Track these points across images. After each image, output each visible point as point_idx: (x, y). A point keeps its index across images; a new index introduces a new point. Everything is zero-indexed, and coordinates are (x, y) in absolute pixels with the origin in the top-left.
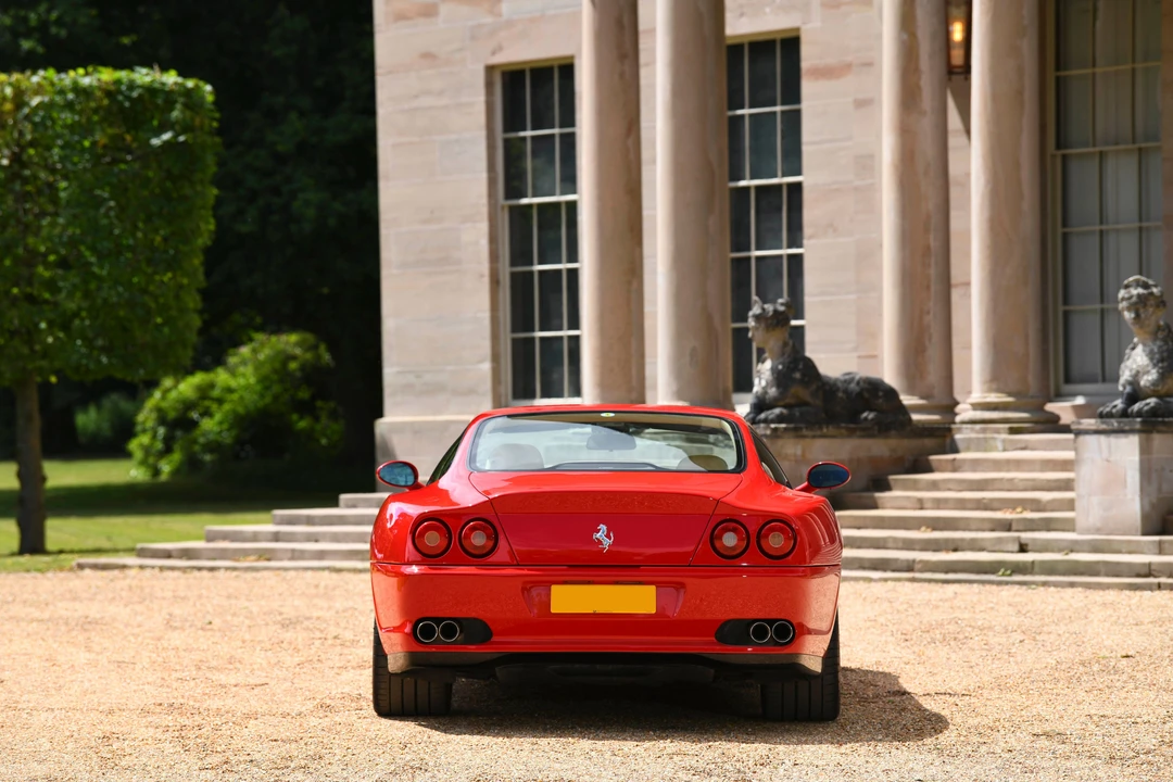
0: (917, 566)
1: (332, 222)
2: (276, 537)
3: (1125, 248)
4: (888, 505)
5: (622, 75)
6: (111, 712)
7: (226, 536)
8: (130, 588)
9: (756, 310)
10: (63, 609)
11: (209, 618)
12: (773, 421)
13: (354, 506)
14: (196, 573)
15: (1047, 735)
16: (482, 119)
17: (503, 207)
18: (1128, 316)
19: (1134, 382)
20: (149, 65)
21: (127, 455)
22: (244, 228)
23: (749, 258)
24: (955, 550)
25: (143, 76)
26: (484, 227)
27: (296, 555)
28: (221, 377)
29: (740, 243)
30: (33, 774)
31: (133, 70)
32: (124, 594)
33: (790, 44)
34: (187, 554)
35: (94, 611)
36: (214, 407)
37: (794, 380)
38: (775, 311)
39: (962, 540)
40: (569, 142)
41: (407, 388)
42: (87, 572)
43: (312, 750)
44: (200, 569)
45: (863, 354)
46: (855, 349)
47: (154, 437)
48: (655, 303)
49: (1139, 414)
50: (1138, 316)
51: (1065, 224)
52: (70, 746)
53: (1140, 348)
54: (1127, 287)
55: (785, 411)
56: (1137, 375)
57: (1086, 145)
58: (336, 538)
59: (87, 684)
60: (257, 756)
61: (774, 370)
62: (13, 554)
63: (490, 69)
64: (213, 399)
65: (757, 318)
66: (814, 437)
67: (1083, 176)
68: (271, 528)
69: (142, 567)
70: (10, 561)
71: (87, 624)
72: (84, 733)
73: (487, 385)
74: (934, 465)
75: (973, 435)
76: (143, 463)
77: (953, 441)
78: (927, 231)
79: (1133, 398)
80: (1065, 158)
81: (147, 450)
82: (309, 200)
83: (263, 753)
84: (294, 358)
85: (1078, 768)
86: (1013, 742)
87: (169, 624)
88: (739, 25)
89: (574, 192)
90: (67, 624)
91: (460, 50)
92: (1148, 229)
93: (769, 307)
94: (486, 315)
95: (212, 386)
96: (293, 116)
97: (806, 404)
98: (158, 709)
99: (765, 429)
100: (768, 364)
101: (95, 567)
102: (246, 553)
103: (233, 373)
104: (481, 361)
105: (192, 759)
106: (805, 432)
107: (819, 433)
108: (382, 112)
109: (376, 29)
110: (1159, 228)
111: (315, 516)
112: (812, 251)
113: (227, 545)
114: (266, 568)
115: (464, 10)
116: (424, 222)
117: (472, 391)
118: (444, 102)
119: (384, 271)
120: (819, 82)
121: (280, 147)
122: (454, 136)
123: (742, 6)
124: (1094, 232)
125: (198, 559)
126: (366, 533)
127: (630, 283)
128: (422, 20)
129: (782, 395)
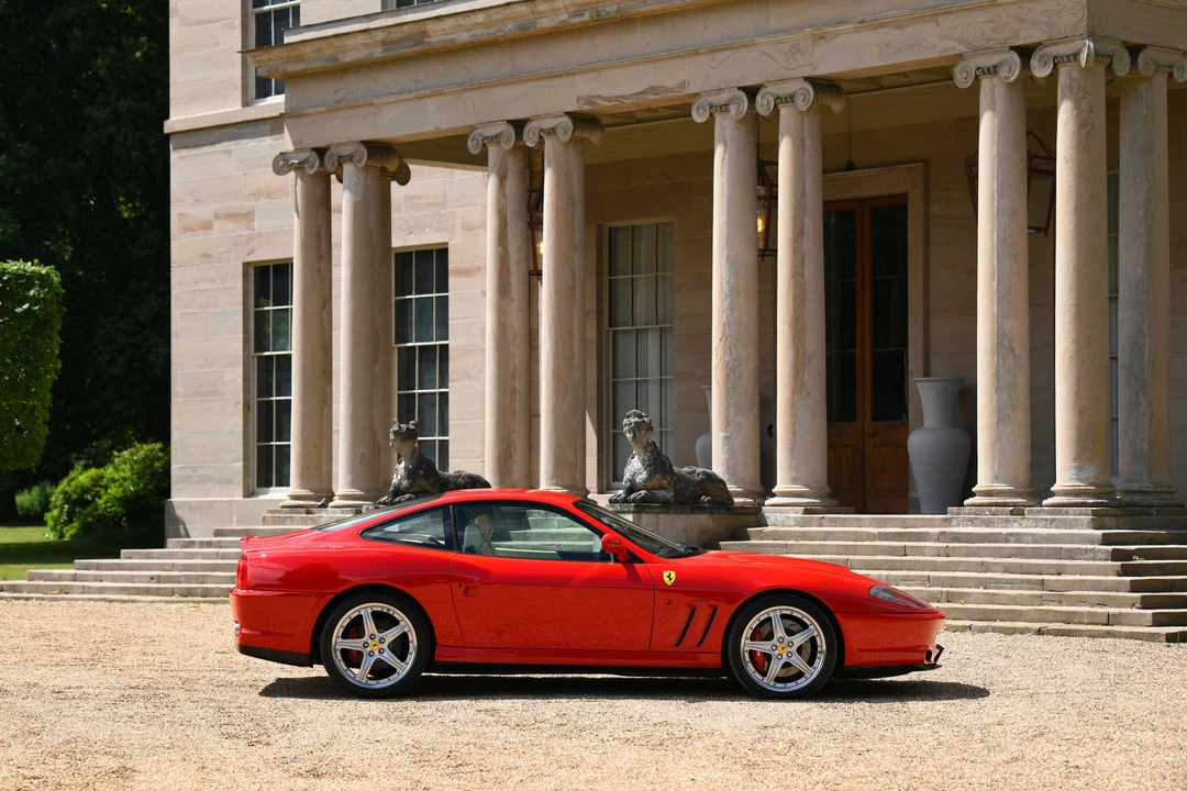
2: (75, 578)
3: (651, 393)
5: (319, 270)
7: (41, 577)
9: (395, 428)
13: (130, 558)
16: (240, 298)
17: (253, 358)
18: (629, 436)
19: (632, 481)
20: (16, 259)
21: (44, 524)
22: (115, 371)
23: (414, 394)
25: (12, 266)
26: (240, 370)
27: (84, 590)
28: (109, 471)
29: (409, 384)
31: (5, 262)
33: (442, 253)
34: (14, 588)
36: (103, 492)
37: (420, 475)
38: (408, 429)
41: (187, 479)
46: (481, 456)
47: (61, 511)
48: (338, 422)
49: (634, 501)
50: (635, 436)
51: (614, 376)
53: (636, 457)
54: (628, 417)
55: (413, 496)
56: (634, 475)
57: (628, 325)
58: (114, 579)
61: (405, 468)
63: (246, 265)
64: (101, 486)
65: (396, 433)
67: (626, 345)
68: (73, 571)
73: (240, 477)
74: (512, 536)
76: (54, 529)
77: (527, 520)
78: (514, 377)
79: (630, 490)
80: (614, 332)
81: (56, 520)
84: (158, 459)
88: (400, 240)
89: (289, 349)
91: (227, 252)
92: (665, 380)
93: (404, 426)
94: (240, 429)
95: (102, 477)
100: (403, 464)
102: (52, 588)
103: (116, 469)
104: (237, 461)
108: (173, 292)
109: (172, 237)
110: (672, 380)
111: (102, 564)
112: (454, 390)
113: (42, 583)
114: (63, 599)
115: (230, 225)
116: (201, 366)
117: (230, 481)
118: (215, 286)
119: (173, 400)
120: (459, 279)
121: (141, 317)
122: (221, 309)
123: (411, 227)
124: (631, 382)
125: (20, 592)
126: (134, 576)
127: (323, 409)
128: (202, 232)
129: (411, 485)
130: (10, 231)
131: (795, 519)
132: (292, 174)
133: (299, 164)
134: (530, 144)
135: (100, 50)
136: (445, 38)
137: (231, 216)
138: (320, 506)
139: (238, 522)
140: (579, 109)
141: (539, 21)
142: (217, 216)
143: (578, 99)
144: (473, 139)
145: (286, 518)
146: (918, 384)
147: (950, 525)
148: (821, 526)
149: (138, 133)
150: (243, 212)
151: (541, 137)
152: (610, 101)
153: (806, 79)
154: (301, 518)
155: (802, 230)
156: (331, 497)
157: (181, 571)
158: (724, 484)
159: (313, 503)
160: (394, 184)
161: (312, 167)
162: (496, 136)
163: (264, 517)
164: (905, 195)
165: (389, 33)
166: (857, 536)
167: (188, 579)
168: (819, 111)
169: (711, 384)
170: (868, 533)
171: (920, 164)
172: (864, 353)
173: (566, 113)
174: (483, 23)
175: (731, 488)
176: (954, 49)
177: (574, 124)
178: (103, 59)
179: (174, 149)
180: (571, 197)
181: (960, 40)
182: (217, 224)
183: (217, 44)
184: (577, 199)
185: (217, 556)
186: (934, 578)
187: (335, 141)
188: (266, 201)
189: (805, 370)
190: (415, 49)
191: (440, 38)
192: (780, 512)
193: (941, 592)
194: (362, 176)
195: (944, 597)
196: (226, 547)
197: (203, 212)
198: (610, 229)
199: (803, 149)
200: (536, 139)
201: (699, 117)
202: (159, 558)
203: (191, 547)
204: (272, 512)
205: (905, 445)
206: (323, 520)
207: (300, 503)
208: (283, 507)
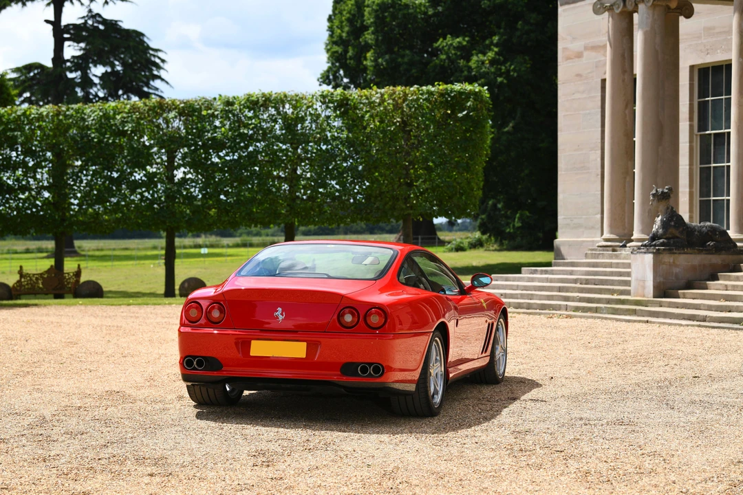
0: (708, 319)
4: (712, 288)
5: (623, 81)
9: (654, 191)
12: (658, 246)
16: (599, 103)
20: (460, 82)
23: (710, 167)
24: (730, 311)
25: (457, 87)
26: (599, 153)
31: (453, 84)
33: (729, 67)
37: (671, 226)
38: (662, 192)
39: (733, 306)
41: (568, 226)
55: (665, 241)
61: (662, 220)
63: (603, 80)
65: (654, 195)
66: (680, 253)
73: (599, 225)
91: (591, 72)
94: (599, 193)
97: (677, 237)
99: (653, 249)
100: (660, 218)
104: (597, 214)
106: (675, 251)
107: (682, 252)
108: (560, 101)
109: (559, 64)
115: (593, 54)
116: (575, 150)
117: (593, 228)
118: (584, 96)
119: (559, 173)
122: (588, 111)
123: (708, 50)
127: (625, 178)
128: (577, 59)
129: (665, 233)
130: (523, 69)
132: (606, 14)
133: (610, 6)
137: (594, 48)
138: (621, 246)
142: (586, 48)
145: (599, 254)
150: (601, 45)
154: (609, 254)
156: (629, 240)
157: (522, 290)
159: (617, 244)
161: (618, 7)
163: (586, 254)
167: (522, 296)
179: (561, 5)
182: (585, 54)
185: (547, 280)
197: (577, 46)
202: (513, 281)
204: (591, 249)
206: (623, 256)
207: (609, 244)
208: (598, 246)
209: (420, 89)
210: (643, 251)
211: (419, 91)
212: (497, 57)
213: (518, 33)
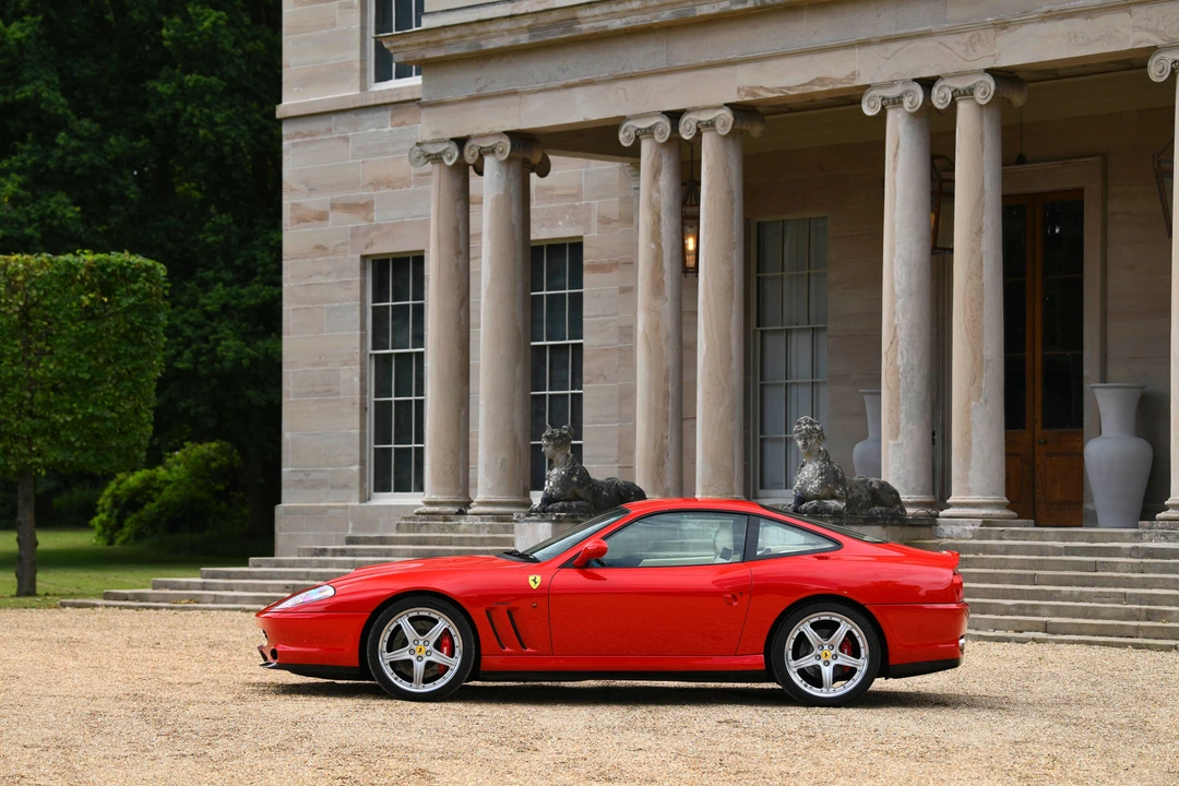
1: (245, 362)
2: (204, 587)
3: (802, 396)
5: (457, 266)
6: (94, 698)
7: (166, 585)
8: (100, 620)
9: (548, 432)
10: (55, 633)
11: (157, 640)
12: (557, 511)
13: (259, 566)
14: (145, 611)
15: (727, 722)
16: (357, 293)
17: (371, 355)
18: (800, 443)
19: (802, 490)
20: (121, 250)
21: (92, 528)
23: (544, 396)
25: (116, 258)
26: (357, 368)
27: (216, 599)
28: (161, 472)
29: (537, 384)
30: (45, 736)
31: (109, 254)
32: (96, 624)
33: (576, 246)
34: (139, 597)
35: (75, 634)
36: (155, 495)
37: (573, 482)
38: (561, 433)
40: (419, 311)
41: (300, 483)
42: (68, 609)
43: (233, 725)
44: (148, 608)
45: (622, 465)
46: (617, 461)
47: (110, 515)
48: (477, 426)
49: (805, 511)
51: (762, 379)
52: (69, 719)
53: (807, 465)
54: (799, 423)
55: (566, 504)
56: (804, 484)
57: (777, 325)
58: (245, 588)
59: (76, 681)
60: (195, 728)
61: (559, 475)
62: (12, 596)
63: (364, 258)
64: (154, 489)
65: (548, 438)
67: (775, 345)
68: (199, 580)
69: (107, 606)
70: (11, 600)
71: (71, 642)
72: (78, 710)
73: (356, 481)
75: (695, 527)
76: (102, 533)
78: (666, 380)
79: (802, 500)
80: (762, 331)
81: (104, 525)
82: (230, 345)
83: (200, 726)
84: (214, 460)
85: (745, 743)
86: (704, 726)
87: (129, 644)
88: (540, 232)
89: (422, 347)
90: (58, 642)
91: (343, 244)
92: (817, 383)
93: (557, 431)
94: (356, 431)
95: (153, 479)
96: (220, 285)
97: (582, 499)
98: (127, 697)
100: (555, 471)
101: (74, 605)
102: (181, 597)
103: (168, 469)
104: (353, 464)
105: (151, 729)
108: (286, 286)
109: (284, 228)
110: (825, 383)
111: (231, 572)
112: (589, 392)
113: (168, 591)
114: (195, 609)
115: (347, 216)
116: (314, 365)
117: (345, 486)
118: (330, 280)
119: (285, 400)
120: (595, 275)
121: (209, 308)
122: (337, 305)
123: (543, 219)
124: (782, 384)
125: (147, 601)
126: (267, 585)
127: (460, 411)
128: (316, 222)
129: (563, 493)
131: (973, 532)
132: (429, 165)
133: (436, 155)
134: (686, 137)
135: (164, 19)
136: (596, 25)
137: (349, 207)
138: (457, 513)
139: (354, 529)
140: (739, 100)
141: (698, 8)
142: (334, 206)
143: (739, 90)
144: (625, 131)
145: (421, 525)
146: (1097, 391)
147: (1142, 540)
148: (1001, 539)
149: (206, 111)
150: (361, 202)
151: (698, 129)
152: (773, 92)
153: (988, 71)
154: (439, 525)
155: (981, 228)
156: (468, 504)
158: (897, 494)
159: (450, 509)
160: (533, 176)
161: (450, 159)
162: (649, 128)
163: (398, 525)
164: (1080, 191)
165: (537, 19)
166: (1042, 551)
168: (999, 103)
169: (880, 388)
170: (1053, 547)
171: (1099, 158)
172: (1035, 356)
173: (726, 105)
174: (638, 9)
175: (904, 498)
176: (1149, 41)
177: (735, 117)
178: (168, 30)
180: (730, 192)
181: (1155, 32)
182: (332, 215)
183: (334, 25)
184: (735, 194)
186: (1131, 595)
187: (476, 132)
188: (385, 191)
189: (982, 376)
190: (564, 36)
191: (591, 25)
192: (956, 524)
193: (1140, 609)
194: (504, 169)
195: (1143, 615)
196: (360, 556)
197: (318, 202)
198: (758, 224)
199: (982, 143)
200: (694, 131)
201: (869, 109)
203: (323, 555)
204: (406, 518)
205: (1081, 455)
206: (462, 527)
207: (436, 509)
208: (418, 514)
209: (54, 259)
210: (535, 518)
211: (52, 262)
212: (21, 192)
213: (58, 153)
